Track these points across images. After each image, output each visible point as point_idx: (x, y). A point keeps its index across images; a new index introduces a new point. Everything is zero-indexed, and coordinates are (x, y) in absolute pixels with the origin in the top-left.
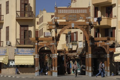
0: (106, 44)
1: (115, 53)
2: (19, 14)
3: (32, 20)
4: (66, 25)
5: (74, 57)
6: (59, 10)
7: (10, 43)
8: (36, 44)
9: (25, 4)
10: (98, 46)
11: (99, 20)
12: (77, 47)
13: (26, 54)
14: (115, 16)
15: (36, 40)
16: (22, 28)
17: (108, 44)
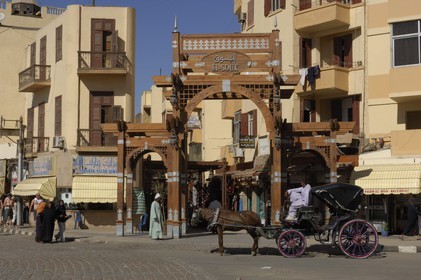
0: (327, 141)
1: (356, 169)
2: (87, 59)
3: (124, 75)
4: (205, 87)
5: (249, 180)
6: (185, 42)
7: (63, 142)
8: (121, 142)
9: (106, 33)
10: (304, 148)
11: (313, 75)
12: (256, 153)
13: (105, 171)
14: (360, 63)
15: (120, 130)
16: (97, 99)
17: (333, 141)
